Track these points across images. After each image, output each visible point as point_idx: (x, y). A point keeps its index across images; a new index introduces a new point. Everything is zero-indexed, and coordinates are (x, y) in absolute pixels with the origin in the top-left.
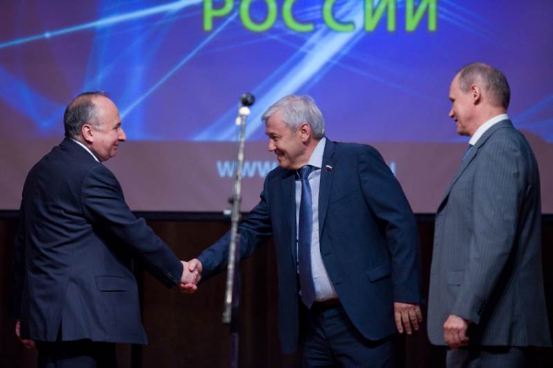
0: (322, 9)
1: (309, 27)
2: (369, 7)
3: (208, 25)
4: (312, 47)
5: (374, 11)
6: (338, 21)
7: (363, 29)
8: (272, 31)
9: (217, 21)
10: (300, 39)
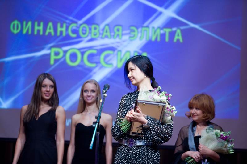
0: (99, 58)
1: (94, 65)
2: (119, 58)
3: (52, 62)
4: (95, 73)
5: (121, 60)
6: (106, 63)
7: (116, 67)
8: (79, 66)
9: (56, 61)
10: (90, 70)
